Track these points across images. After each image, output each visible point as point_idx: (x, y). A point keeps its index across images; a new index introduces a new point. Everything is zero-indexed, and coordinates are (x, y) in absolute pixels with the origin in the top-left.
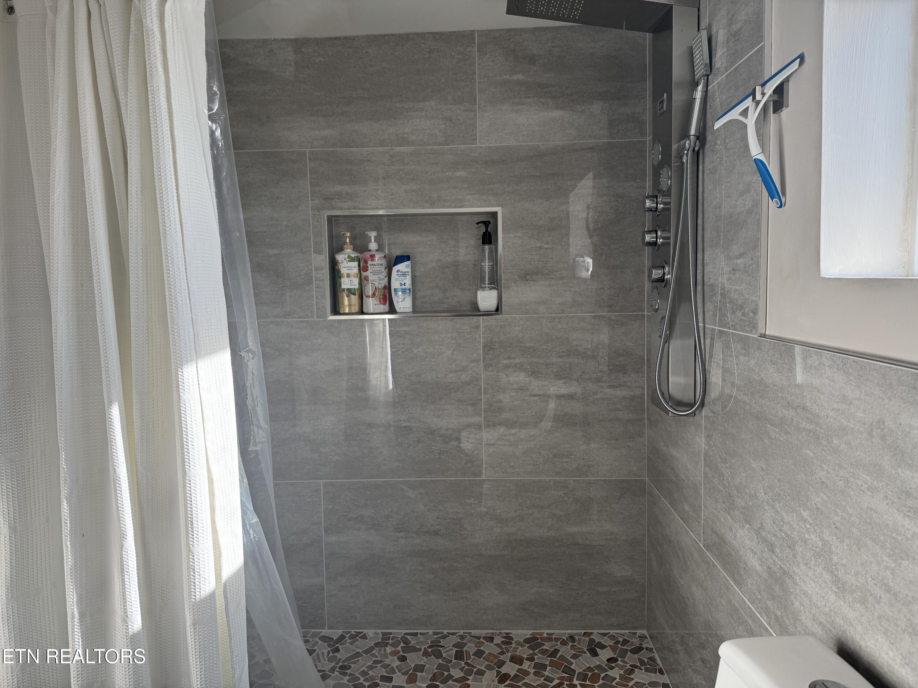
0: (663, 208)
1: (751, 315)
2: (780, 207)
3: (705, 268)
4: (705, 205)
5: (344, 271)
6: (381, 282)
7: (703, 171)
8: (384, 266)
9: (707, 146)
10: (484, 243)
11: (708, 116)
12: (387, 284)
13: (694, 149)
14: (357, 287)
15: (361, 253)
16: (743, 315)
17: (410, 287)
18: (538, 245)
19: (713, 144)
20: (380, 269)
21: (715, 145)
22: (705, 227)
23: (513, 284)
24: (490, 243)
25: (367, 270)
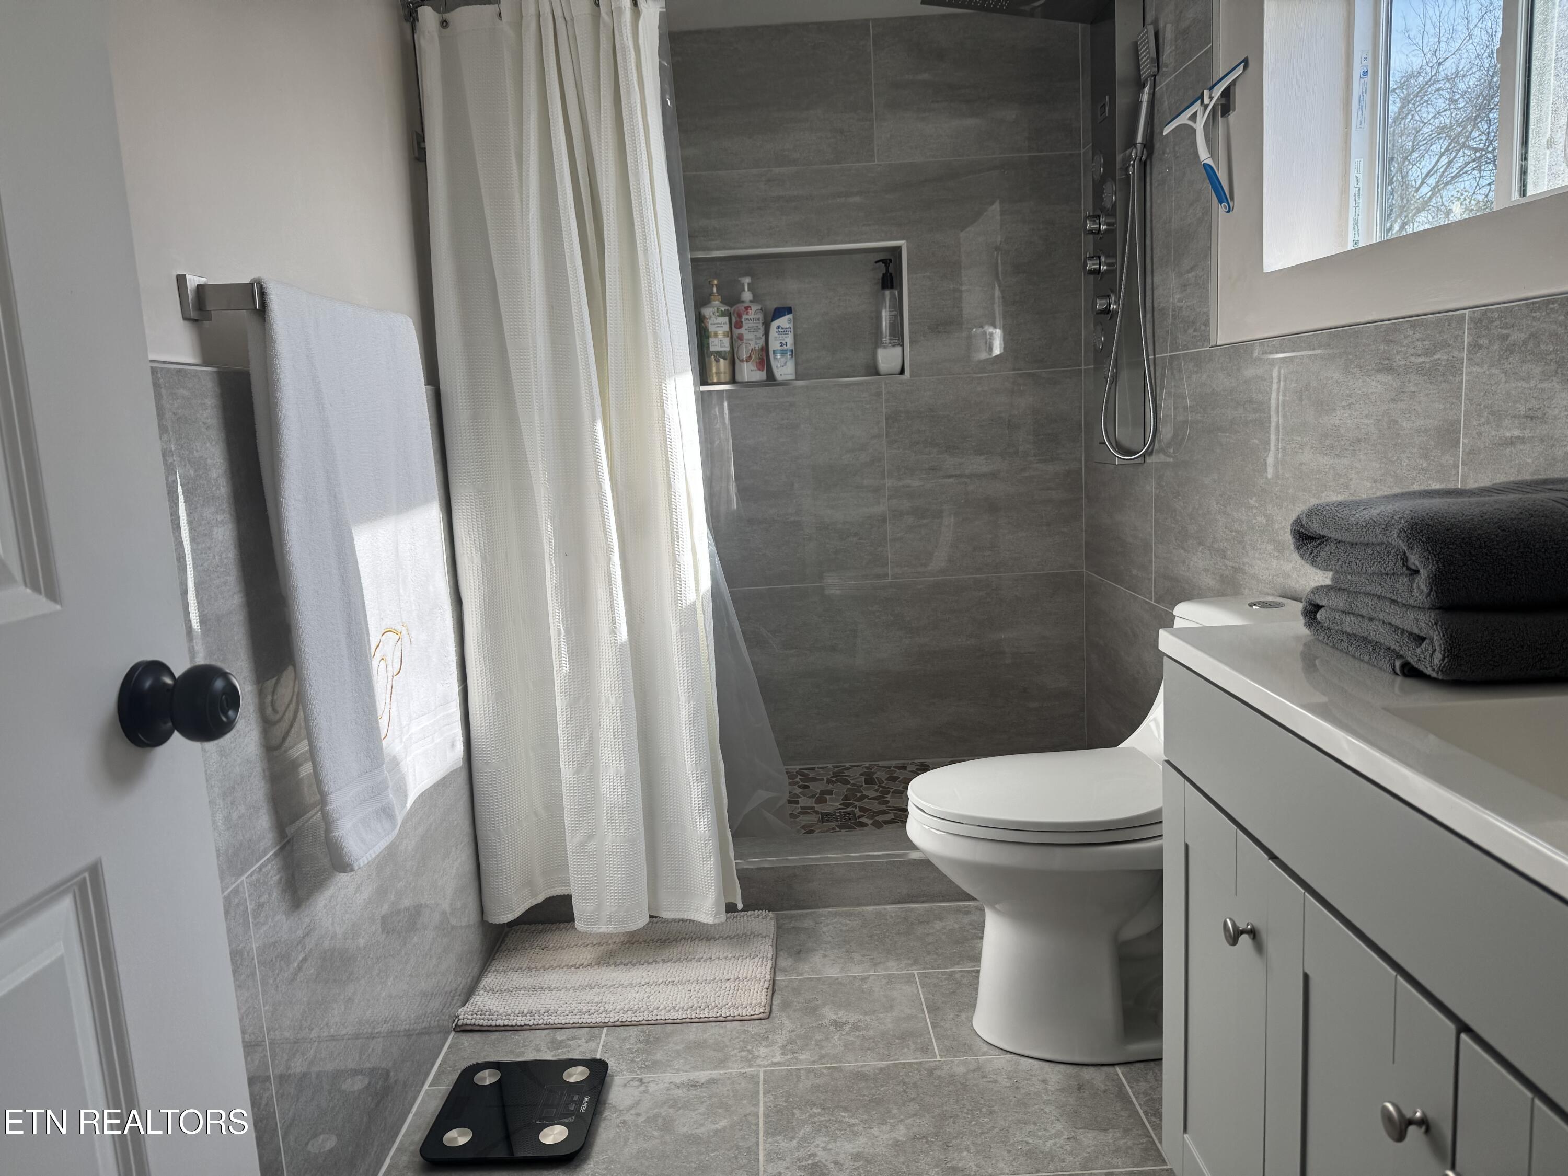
0: (1106, 230)
1: (1203, 328)
2: (1229, 211)
3: (1155, 292)
4: (1154, 222)
5: (712, 329)
6: (758, 342)
7: (1151, 184)
8: (761, 322)
9: (1156, 155)
10: (884, 287)
11: (1156, 121)
12: (764, 345)
13: (1141, 159)
14: (728, 349)
15: (731, 307)
16: (1195, 330)
17: (793, 347)
18: (952, 287)
19: (1161, 152)
20: (757, 325)
21: (1164, 153)
22: (1154, 246)
23: (922, 338)
24: (892, 287)
25: (741, 327)
